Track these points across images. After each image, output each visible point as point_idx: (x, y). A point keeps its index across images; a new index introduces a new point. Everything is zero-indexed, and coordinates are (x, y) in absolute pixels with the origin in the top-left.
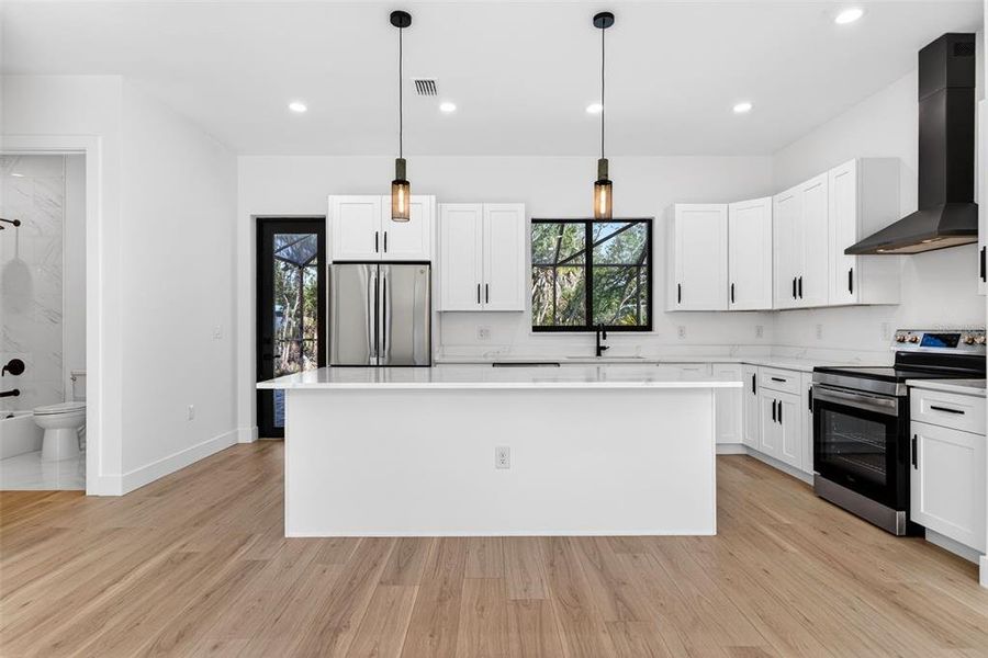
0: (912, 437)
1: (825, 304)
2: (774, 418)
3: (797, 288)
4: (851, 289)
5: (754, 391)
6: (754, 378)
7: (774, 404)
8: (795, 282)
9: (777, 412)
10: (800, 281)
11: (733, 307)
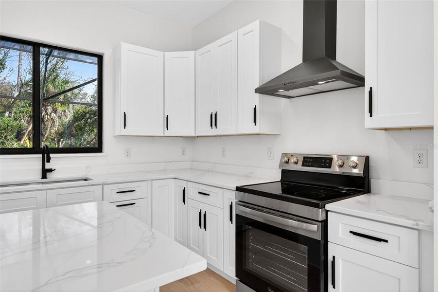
0: (330, 259)
1: (235, 133)
2: (200, 225)
3: (214, 120)
4: (255, 121)
5: (184, 201)
6: (184, 191)
7: (200, 213)
8: (211, 115)
9: (203, 220)
10: (216, 115)
11: (167, 133)
